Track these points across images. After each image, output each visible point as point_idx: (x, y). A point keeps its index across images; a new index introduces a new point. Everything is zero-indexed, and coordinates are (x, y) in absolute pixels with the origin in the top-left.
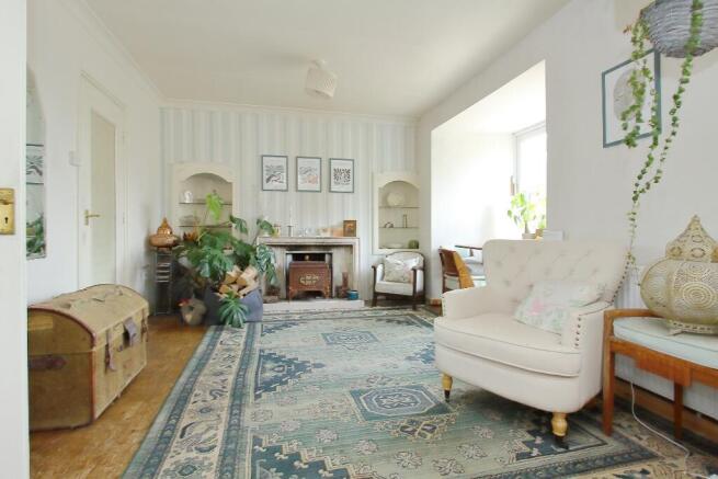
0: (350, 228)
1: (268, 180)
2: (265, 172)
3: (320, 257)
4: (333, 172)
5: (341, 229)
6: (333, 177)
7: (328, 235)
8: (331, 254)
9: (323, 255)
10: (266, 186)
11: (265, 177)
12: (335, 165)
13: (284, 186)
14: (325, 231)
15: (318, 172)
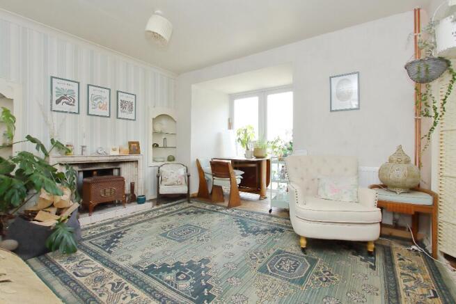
0: (134, 148)
1: (58, 102)
2: (54, 94)
3: (109, 172)
4: (119, 102)
5: (127, 148)
6: (119, 106)
7: (117, 153)
8: (119, 169)
9: (112, 170)
10: (56, 107)
11: (55, 98)
12: (122, 97)
13: (75, 109)
14: (114, 150)
15: (107, 100)
